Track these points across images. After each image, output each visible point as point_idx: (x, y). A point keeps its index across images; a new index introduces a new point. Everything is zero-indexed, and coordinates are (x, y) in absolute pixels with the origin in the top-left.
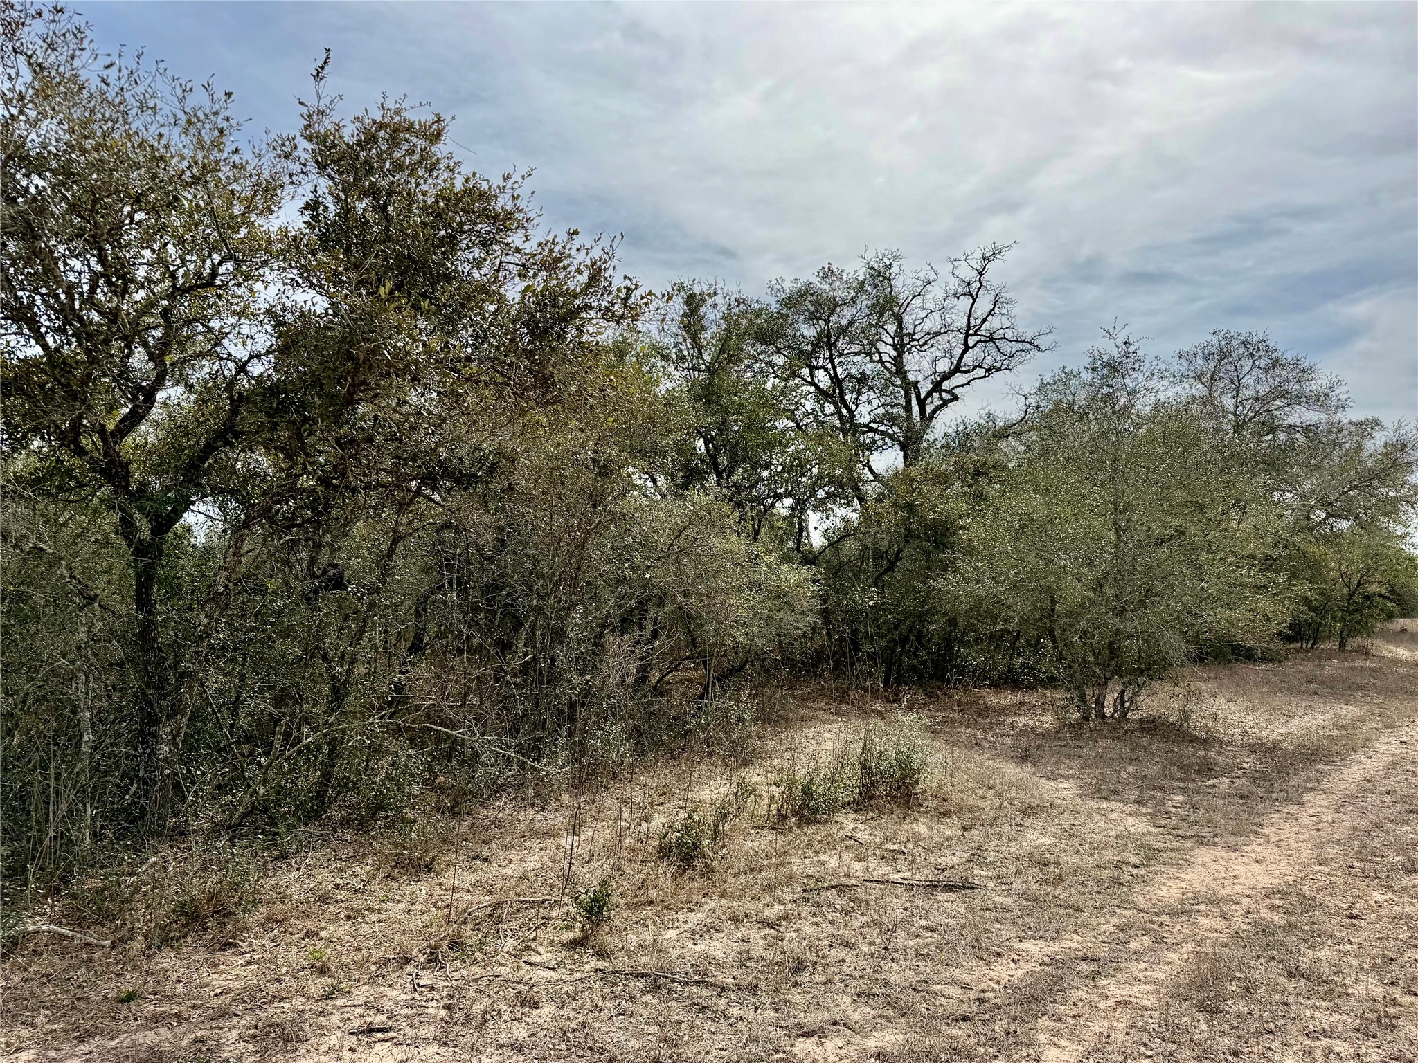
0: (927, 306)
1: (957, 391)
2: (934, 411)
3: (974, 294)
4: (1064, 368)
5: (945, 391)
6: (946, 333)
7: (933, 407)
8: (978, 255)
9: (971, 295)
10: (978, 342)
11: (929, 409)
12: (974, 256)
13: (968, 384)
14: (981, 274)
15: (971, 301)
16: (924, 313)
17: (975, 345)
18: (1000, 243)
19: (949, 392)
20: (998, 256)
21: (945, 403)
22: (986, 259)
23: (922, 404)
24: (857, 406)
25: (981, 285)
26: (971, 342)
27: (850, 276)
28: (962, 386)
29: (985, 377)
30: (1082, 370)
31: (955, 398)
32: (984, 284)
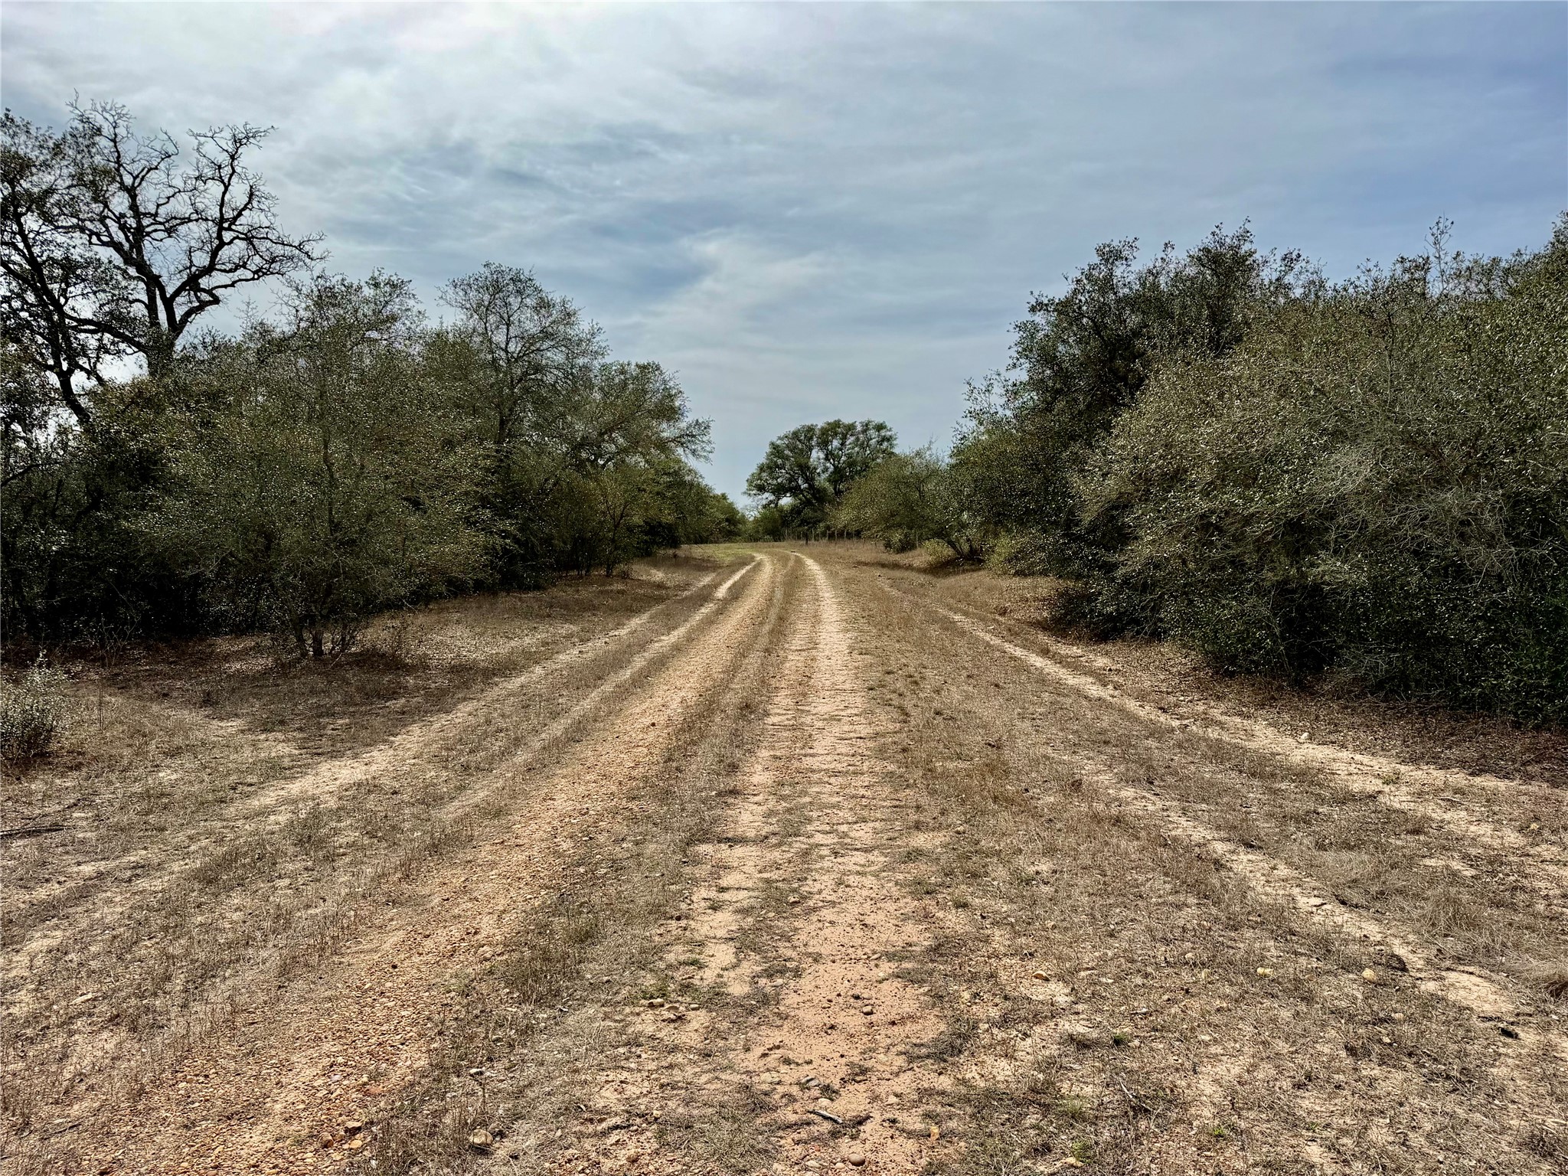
0: (174, 183)
1: (218, 292)
2: (188, 314)
3: (226, 181)
4: (343, 280)
5: (204, 290)
6: (197, 220)
7: (185, 309)
8: (227, 134)
9: (222, 182)
10: (235, 238)
11: (179, 312)
12: (223, 134)
13: (233, 285)
14: (233, 158)
15: (222, 188)
16: (170, 192)
17: (231, 242)
18: (253, 126)
19: (209, 292)
20: (251, 140)
21: (203, 306)
22: (238, 142)
23: (169, 304)
24: (67, 299)
25: (234, 171)
26: (227, 236)
27: (42, 132)
28: (225, 286)
29: (253, 279)
30: (363, 284)
31: (216, 301)
32: (238, 169)
